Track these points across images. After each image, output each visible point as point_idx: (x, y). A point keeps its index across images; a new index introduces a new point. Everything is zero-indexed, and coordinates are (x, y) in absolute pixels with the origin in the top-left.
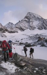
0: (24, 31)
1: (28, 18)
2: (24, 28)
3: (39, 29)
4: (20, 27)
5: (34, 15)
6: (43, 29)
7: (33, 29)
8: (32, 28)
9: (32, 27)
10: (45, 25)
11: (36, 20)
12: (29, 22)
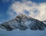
3: (32, 29)
4: (8, 25)
5: (26, 16)
6: (37, 29)
7: (24, 29)
9: (23, 27)
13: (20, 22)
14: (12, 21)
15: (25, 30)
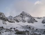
0: (18, 22)
3: (28, 22)
8: (24, 21)
10: (32, 21)
11: (27, 17)
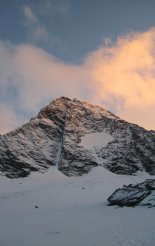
1: (58, 115)
2: (30, 161)
3: (115, 168)
4: (8, 153)
6: (138, 169)
8: (76, 164)
9: (73, 158)
11: (96, 129)
12: (62, 134)
13: (58, 134)
14: (21, 130)
15: (86, 172)
